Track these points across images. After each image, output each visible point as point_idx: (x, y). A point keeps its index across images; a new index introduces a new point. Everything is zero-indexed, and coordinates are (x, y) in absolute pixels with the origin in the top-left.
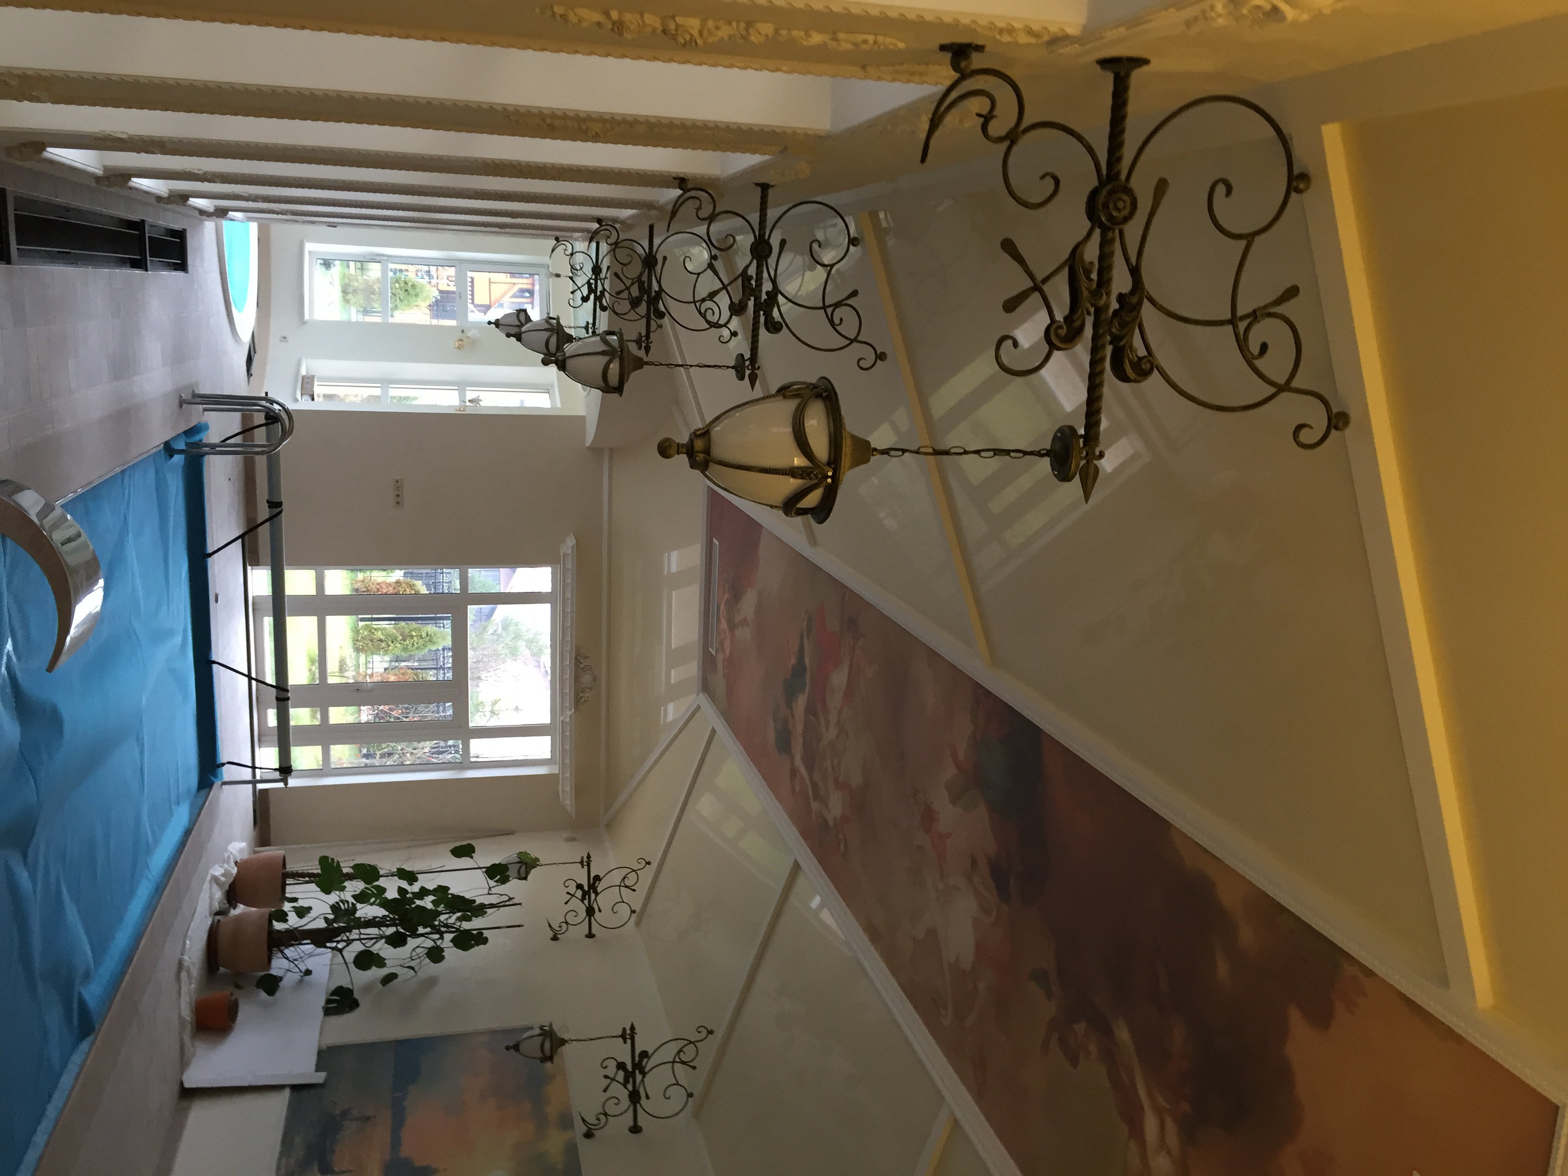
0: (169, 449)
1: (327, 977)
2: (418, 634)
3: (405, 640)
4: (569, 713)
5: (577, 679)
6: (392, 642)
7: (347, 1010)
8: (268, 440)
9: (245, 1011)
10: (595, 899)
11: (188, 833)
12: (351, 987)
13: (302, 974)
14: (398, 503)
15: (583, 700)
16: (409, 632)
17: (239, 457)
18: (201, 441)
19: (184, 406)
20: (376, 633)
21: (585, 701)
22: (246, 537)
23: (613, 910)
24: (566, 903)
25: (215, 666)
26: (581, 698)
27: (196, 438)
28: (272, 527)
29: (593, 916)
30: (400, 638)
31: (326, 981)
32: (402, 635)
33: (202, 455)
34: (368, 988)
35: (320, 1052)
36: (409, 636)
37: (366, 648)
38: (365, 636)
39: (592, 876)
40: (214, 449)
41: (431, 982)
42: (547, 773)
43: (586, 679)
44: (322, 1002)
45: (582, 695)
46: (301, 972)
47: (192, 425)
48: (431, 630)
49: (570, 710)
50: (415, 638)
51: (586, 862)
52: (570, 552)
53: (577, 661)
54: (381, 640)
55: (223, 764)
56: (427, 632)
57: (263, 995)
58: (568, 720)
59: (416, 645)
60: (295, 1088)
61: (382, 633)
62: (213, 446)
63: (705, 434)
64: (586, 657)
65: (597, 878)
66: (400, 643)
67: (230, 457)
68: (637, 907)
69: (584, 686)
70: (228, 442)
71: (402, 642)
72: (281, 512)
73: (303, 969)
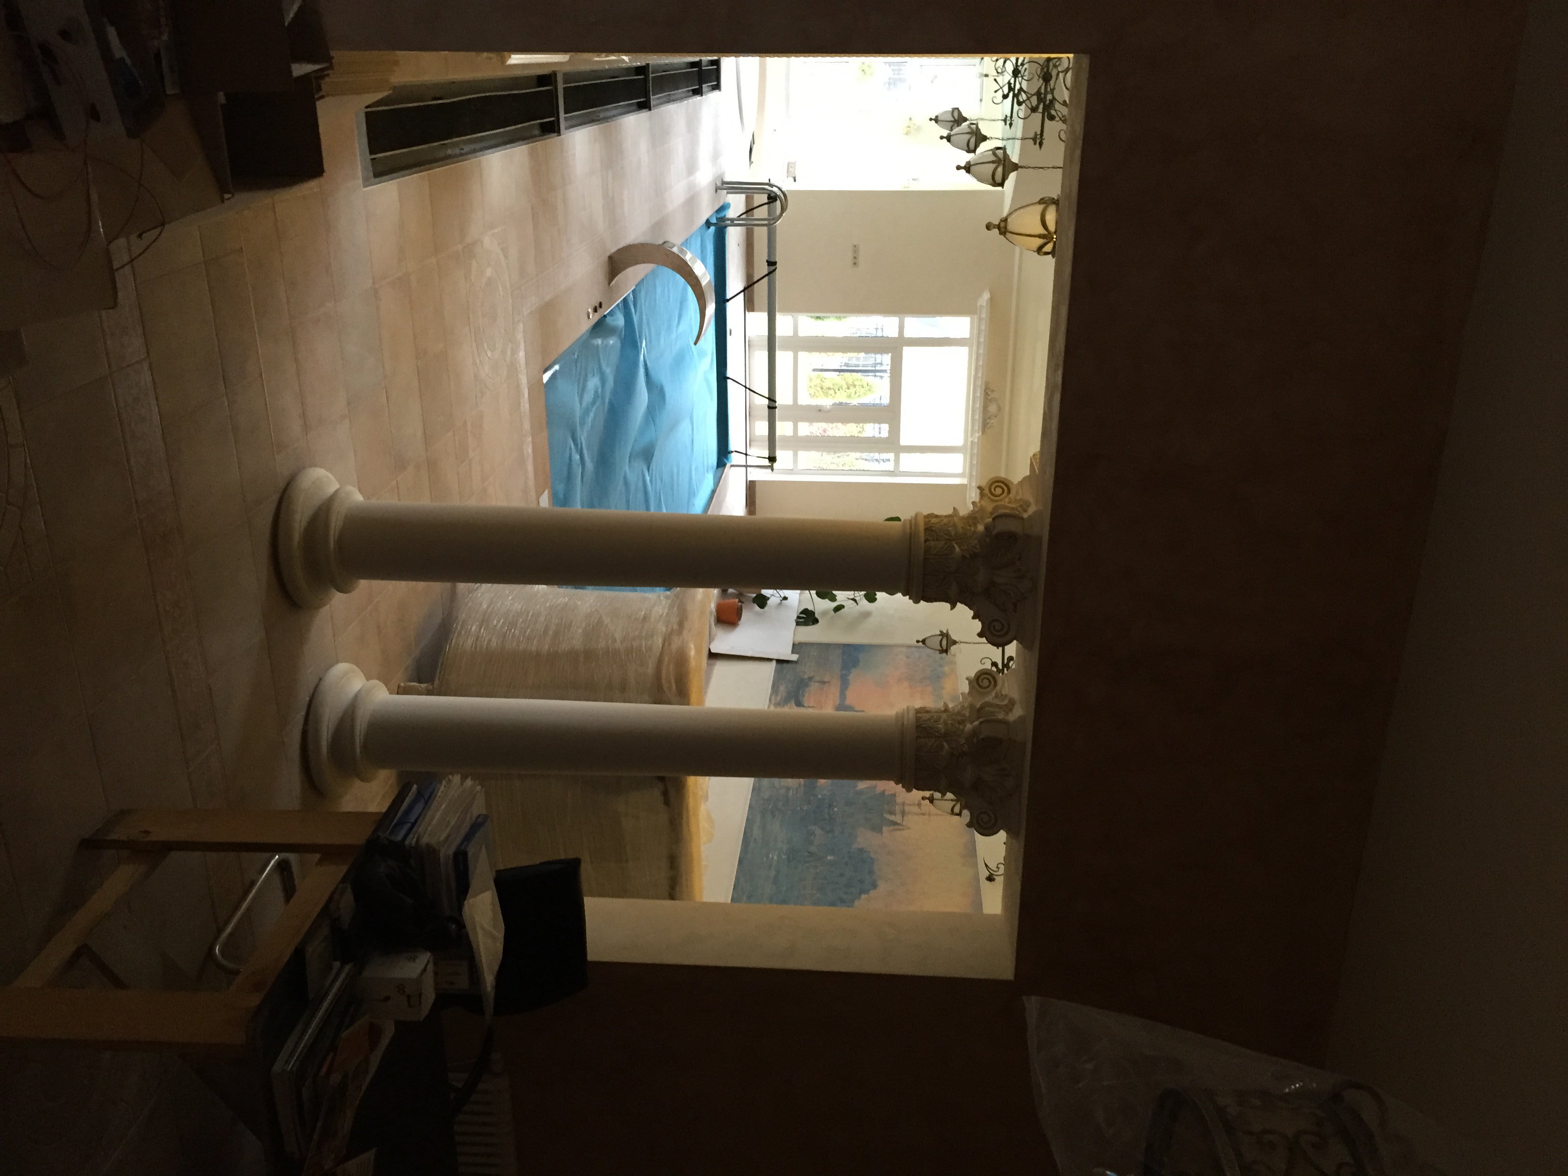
0: (708, 224)
1: (797, 605)
2: (860, 385)
3: (849, 387)
4: (977, 435)
5: (985, 408)
6: (839, 389)
7: (811, 624)
8: (769, 214)
9: (745, 615)
11: (714, 492)
12: (813, 611)
13: (781, 599)
14: (855, 264)
15: (989, 425)
17: (744, 228)
18: (725, 216)
19: (718, 191)
21: (991, 426)
22: (746, 291)
25: (729, 381)
26: (987, 424)
27: (721, 215)
28: (769, 279)
31: (797, 608)
33: (726, 227)
34: (825, 613)
35: (794, 645)
40: (733, 222)
41: (866, 615)
42: (960, 482)
43: (993, 408)
44: (795, 617)
45: (988, 421)
46: (781, 597)
47: (721, 205)
49: (978, 433)
52: (985, 305)
53: (986, 394)
55: (732, 452)
57: (757, 608)
58: (976, 441)
60: (779, 661)
62: (732, 220)
63: (1005, 220)
64: (993, 391)
67: (739, 228)
69: (989, 414)
70: (741, 217)
72: (775, 270)
73: (783, 596)
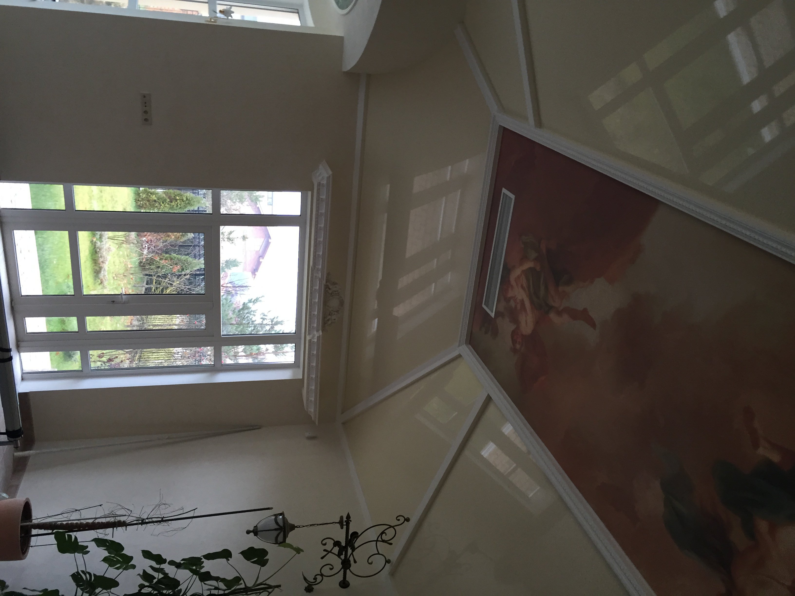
2: (181, 198)
3: (171, 202)
4: (316, 334)
5: (325, 303)
6: (163, 203)
10: (352, 554)
14: (146, 119)
15: (330, 322)
16: (174, 197)
20: (151, 196)
21: (332, 323)
23: (368, 561)
24: (322, 558)
26: (328, 320)
29: (349, 568)
30: (168, 200)
32: (170, 197)
36: (174, 199)
37: (145, 206)
38: (144, 198)
39: (350, 532)
42: (292, 379)
43: (334, 303)
45: (329, 317)
48: (190, 196)
49: (318, 331)
50: (178, 201)
51: (346, 521)
52: (325, 182)
53: (327, 287)
54: (155, 201)
56: (187, 197)
58: (316, 340)
59: (179, 206)
61: (156, 196)
64: (334, 284)
65: (355, 535)
66: (168, 204)
68: (394, 558)
69: (330, 309)
71: (170, 203)
